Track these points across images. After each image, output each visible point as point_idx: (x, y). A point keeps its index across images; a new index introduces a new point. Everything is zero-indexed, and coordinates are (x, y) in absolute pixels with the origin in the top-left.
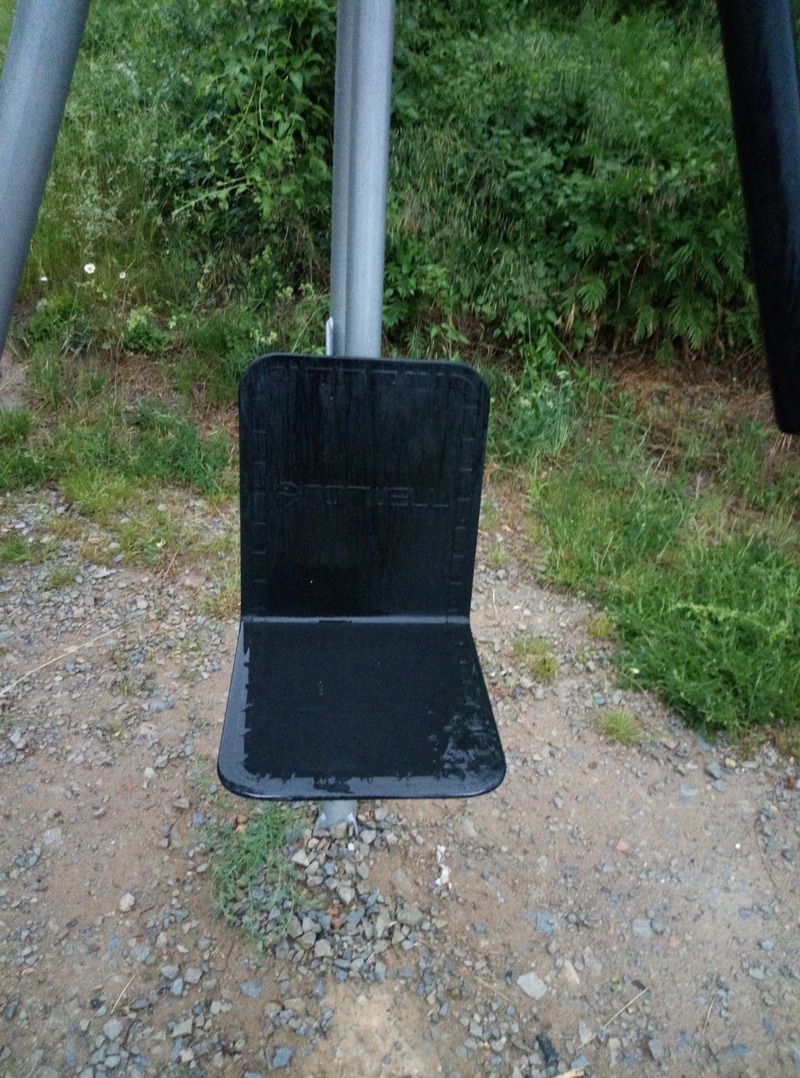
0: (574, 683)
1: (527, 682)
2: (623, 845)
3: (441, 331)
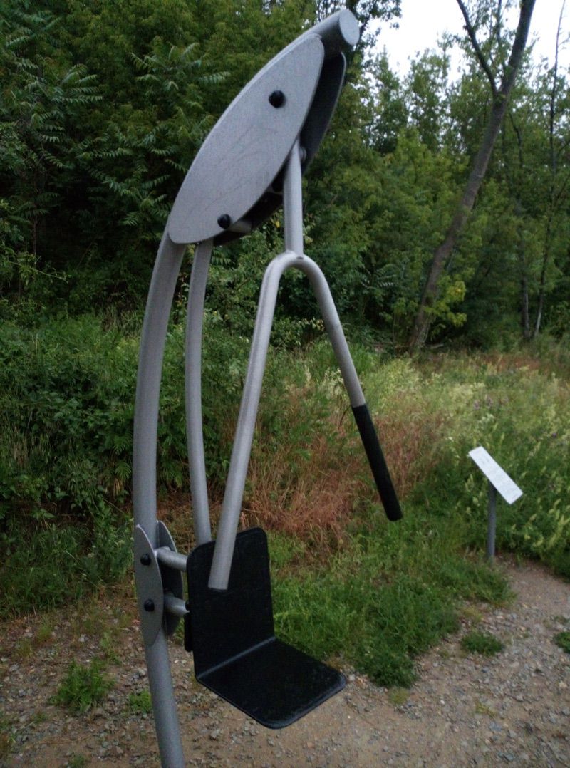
3: (42, 514)
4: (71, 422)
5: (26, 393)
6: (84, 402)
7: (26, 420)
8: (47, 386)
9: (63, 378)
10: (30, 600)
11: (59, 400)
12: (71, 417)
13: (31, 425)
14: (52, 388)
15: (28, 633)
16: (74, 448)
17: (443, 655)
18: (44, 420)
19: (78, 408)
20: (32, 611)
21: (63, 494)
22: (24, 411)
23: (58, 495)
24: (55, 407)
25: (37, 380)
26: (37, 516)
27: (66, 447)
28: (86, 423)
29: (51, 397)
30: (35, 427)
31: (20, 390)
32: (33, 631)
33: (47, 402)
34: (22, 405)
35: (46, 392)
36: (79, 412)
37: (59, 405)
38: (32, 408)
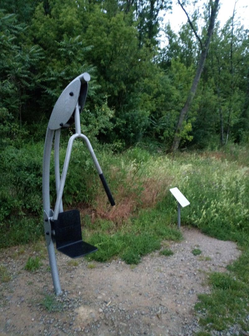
0: (81, 264)
1: (74, 267)
2: (101, 279)
3: (22, 213)
4: (32, 182)
5: (16, 172)
6: (36, 175)
7: (16, 181)
8: (23, 170)
9: (29, 166)
10: (17, 241)
11: (28, 174)
12: (32, 180)
13: (18, 183)
14: (25, 170)
15: (17, 251)
16: (33, 191)
17: (152, 256)
18: (22, 182)
19: (34, 177)
20: (18, 245)
21: (29, 206)
22: (15, 178)
23: (27, 207)
24: (26, 177)
25: (20, 167)
26: (20, 214)
27: (30, 191)
28: (37, 183)
29: (25, 174)
30: (19, 184)
31: (14, 171)
32: (18, 250)
33: (23, 175)
34: (14, 177)
35: (23, 172)
36: (34, 179)
37: (28, 176)
38: (18, 178)
